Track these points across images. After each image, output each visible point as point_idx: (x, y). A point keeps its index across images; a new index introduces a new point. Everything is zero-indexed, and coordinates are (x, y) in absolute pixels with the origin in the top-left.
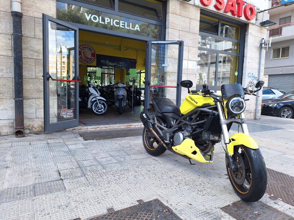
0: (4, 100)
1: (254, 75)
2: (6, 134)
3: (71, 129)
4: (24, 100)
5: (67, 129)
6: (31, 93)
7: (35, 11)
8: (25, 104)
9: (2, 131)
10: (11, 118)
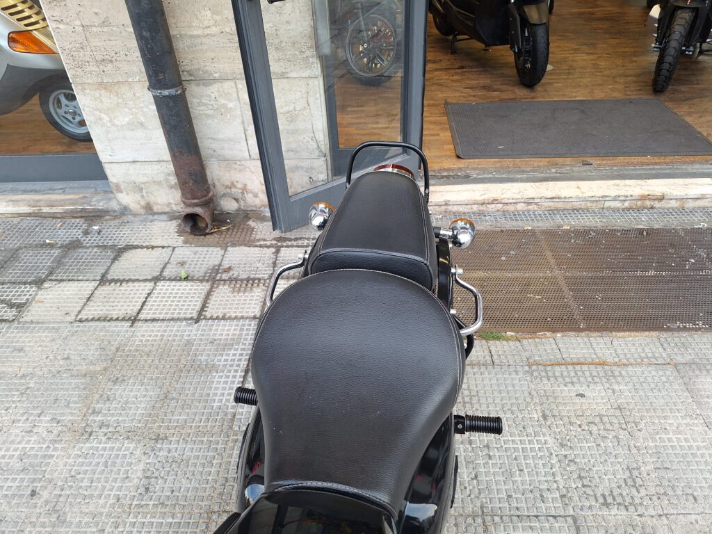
8: (200, 104)
9: (152, 199)
10: (167, 156)
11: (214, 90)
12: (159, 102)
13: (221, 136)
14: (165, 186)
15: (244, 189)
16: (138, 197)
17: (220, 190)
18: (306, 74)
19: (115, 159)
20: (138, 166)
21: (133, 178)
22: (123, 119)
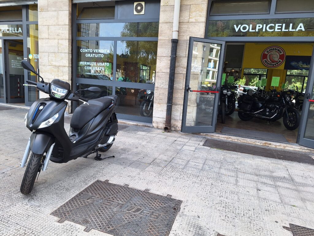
0: (162, 104)
2: (161, 128)
3: (205, 134)
4: (173, 106)
5: (201, 134)
6: (178, 100)
7: (188, 35)
8: (174, 108)
9: (159, 126)
10: (165, 117)
11: (177, 106)
12: (168, 106)
13: (175, 115)
14: (162, 123)
15: (177, 126)
16: (156, 124)
17: (172, 125)
18: (194, 106)
19: (155, 116)
20: (159, 118)
21: (157, 121)
22: (160, 109)
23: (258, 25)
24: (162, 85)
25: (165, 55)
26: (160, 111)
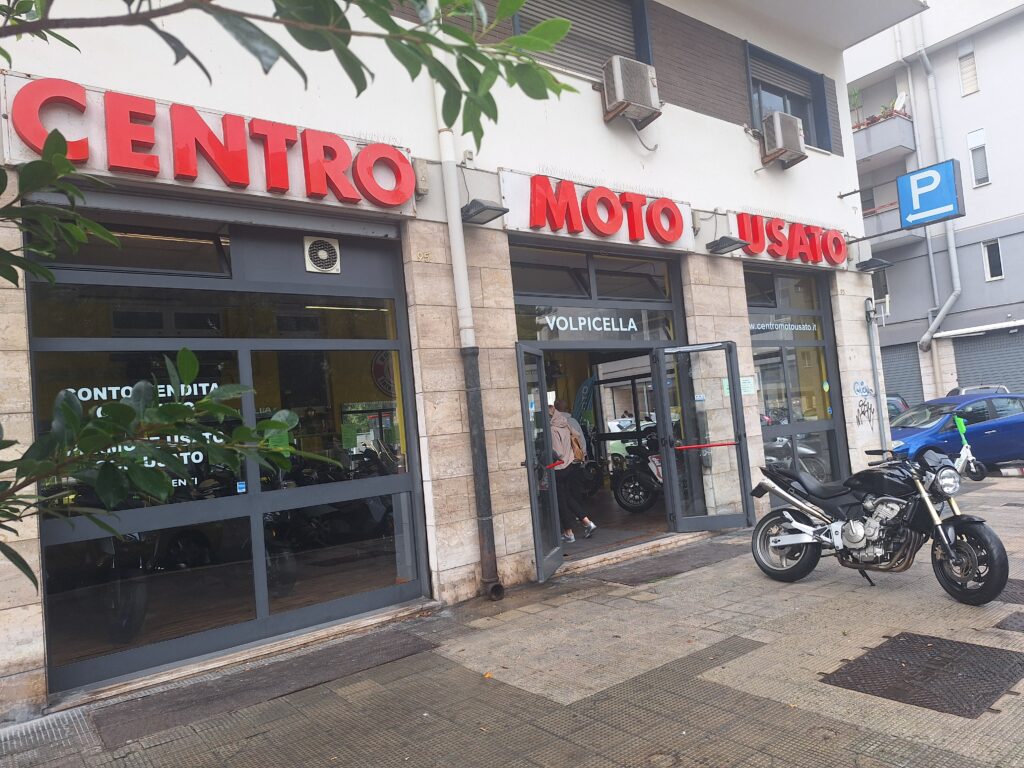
0: (458, 526)
1: (865, 384)
7: (488, 337)
9: (460, 593)
14: (467, 582)
16: (452, 592)
19: (447, 567)
20: (456, 570)
21: (452, 580)
22: (454, 542)
23: (580, 319)
24: (449, 471)
25: (443, 388)
26: (457, 546)
